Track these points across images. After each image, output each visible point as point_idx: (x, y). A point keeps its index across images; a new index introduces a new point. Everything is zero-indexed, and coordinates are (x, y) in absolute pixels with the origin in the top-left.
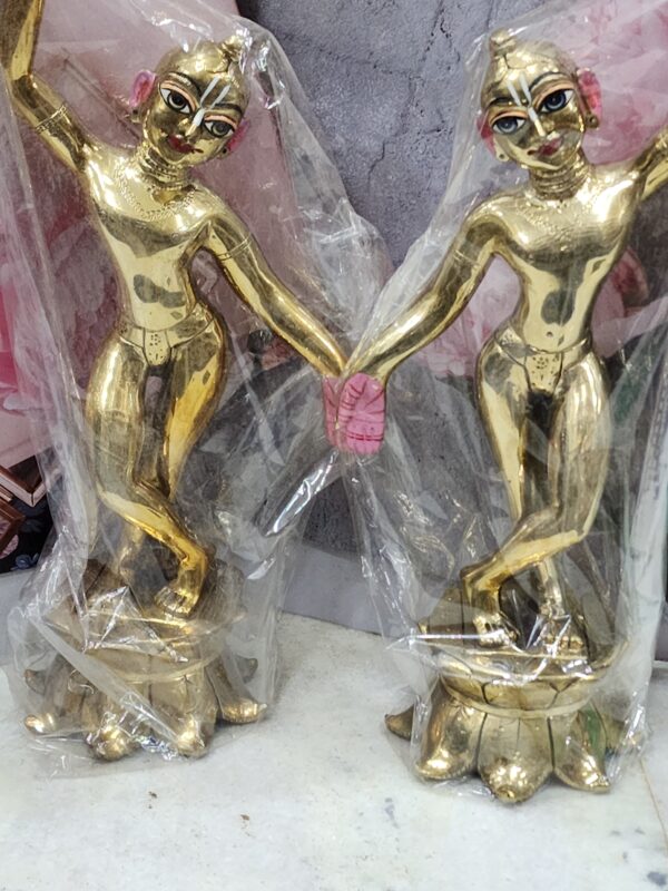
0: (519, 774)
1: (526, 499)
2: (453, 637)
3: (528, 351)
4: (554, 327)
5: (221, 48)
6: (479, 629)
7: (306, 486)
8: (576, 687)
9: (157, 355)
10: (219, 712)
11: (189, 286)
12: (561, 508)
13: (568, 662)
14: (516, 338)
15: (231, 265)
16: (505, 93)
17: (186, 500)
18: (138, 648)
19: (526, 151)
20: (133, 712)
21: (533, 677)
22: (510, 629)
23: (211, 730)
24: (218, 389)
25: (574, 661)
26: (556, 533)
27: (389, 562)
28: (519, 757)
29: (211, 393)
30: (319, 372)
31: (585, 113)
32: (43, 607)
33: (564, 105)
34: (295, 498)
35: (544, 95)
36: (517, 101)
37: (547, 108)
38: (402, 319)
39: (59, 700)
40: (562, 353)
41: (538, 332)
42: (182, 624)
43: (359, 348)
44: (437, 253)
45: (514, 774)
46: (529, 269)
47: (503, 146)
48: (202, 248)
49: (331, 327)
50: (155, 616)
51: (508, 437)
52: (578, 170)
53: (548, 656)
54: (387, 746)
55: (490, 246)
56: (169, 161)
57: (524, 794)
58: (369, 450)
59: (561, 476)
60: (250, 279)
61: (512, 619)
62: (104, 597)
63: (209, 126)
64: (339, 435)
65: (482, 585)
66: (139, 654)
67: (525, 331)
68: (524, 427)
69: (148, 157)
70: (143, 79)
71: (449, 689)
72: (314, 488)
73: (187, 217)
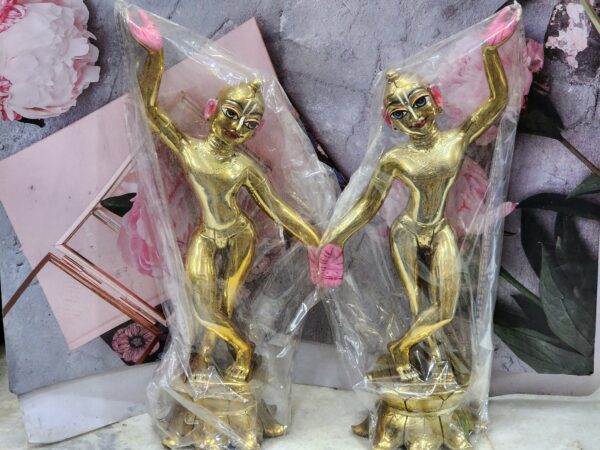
0: (427, 444)
5: (251, 86)
9: (221, 243)
10: (264, 432)
12: (439, 305)
14: (410, 220)
16: (396, 99)
18: (222, 397)
21: (430, 394)
22: (416, 372)
27: (349, 343)
28: (426, 436)
31: (435, 106)
33: (425, 104)
34: (300, 313)
35: (415, 99)
36: (402, 103)
37: (418, 105)
40: (434, 226)
45: (424, 445)
47: (396, 124)
48: (243, 186)
52: (434, 134)
53: (437, 383)
55: (394, 173)
56: (227, 143)
58: (336, 284)
63: (247, 124)
64: (319, 277)
66: (224, 400)
67: (414, 215)
68: (416, 266)
70: (211, 104)
71: (386, 407)
72: (308, 306)
73: (234, 170)
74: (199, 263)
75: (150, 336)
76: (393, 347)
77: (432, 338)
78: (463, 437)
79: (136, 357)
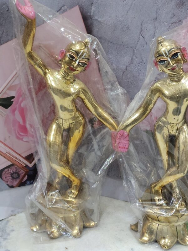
0: (168, 241)
1: (169, 164)
2: (149, 203)
3: (169, 123)
4: (176, 117)
5: (83, 43)
6: (156, 201)
7: (107, 161)
8: (183, 217)
9: (66, 126)
10: (84, 225)
11: (75, 107)
12: (178, 167)
13: (181, 210)
14: (165, 120)
15: (86, 101)
16: (161, 54)
17: (74, 166)
18: (62, 207)
19: (167, 69)
20: (60, 225)
21: (172, 214)
22: (165, 200)
24: (83, 134)
25: (183, 209)
26: (177, 174)
27: (130, 182)
28: (168, 236)
29: (81, 136)
30: (110, 130)
31: (183, 58)
32: (35, 196)
33: (178, 57)
34: (105, 165)
35: (172, 54)
36: (165, 56)
37: (173, 57)
38: (133, 115)
39: (40, 222)
40: (178, 124)
41: (171, 118)
42: (73, 200)
43: (121, 123)
44: (142, 97)
45: (167, 241)
46: (168, 101)
47: (161, 68)
48: (78, 97)
49: (114, 118)
50: (66, 198)
51: (163, 147)
52: (181, 74)
53: (176, 208)
54: (130, 233)
55: (157, 95)
56: (70, 74)
57: (170, 247)
58: (125, 151)
59: (178, 158)
60: (91, 104)
61: (165, 197)
62: (52, 193)
63: (80, 64)
64: (116, 147)
65: (157, 188)
66: (62, 209)
67: (168, 118)
68: (167, 144)
69: (63, 72)
70: (62, 51)
71: (148, 217)
72: (109, 162)
76: (153, 185)
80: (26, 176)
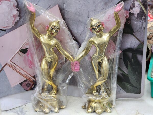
0: (100, 111)
2: (90, 94)
3: (98, 57)
5: (57, 22)
6: (94, 93)
8: (107, 99)
9: (49, 60)
10: (60, 107)
14: (96, 55)
16: (93, 25)
21: (101, 98)
23: (59, 109)
27: (81, 86)
31: (103, 27)
33: (100, 26)
35: (98, 25)
40: (102, 57)
44: (85, 45)
48: (55, 46)
49: (72, 55)
52: (102, 34)
58: (78, 71)
61: (98, 91)
63: (56, 31)
66: (50, 99)
70: (47, 26)
71: (90, 101)
72: (71, 76)
73: (53, 43)
74: (44, 65)
75: (31, 83)
76: (92, 86)
77: (102, 84)
78: (109, 109)
79: (28, 89)
80: (33, 86)
